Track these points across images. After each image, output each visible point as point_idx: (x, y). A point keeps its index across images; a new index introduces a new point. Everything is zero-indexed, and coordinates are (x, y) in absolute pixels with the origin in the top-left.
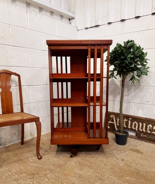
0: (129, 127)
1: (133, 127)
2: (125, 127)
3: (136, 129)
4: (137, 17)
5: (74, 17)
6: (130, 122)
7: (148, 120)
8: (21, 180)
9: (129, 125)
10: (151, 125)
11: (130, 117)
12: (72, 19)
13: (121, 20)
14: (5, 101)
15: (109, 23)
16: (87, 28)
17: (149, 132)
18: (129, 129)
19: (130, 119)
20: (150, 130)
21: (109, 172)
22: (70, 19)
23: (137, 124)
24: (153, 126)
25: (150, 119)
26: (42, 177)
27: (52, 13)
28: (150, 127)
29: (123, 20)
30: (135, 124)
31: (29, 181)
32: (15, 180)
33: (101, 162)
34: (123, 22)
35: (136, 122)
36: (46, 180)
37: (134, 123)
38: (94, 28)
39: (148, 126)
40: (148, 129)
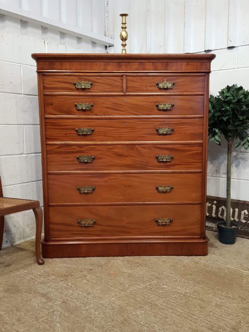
0: (214, 215)
1: (219, 215)
6: (214, 207)
7: (242, 204)
9: (214, 212)
10: (246, 211)
17: (244, 221)
19: (215, 202)
20: (245, 218)
23: (226, 210)
25: (245, 202)
26: (78, 278)
28: (245, 213)
30: (223, 210)
35: (223, 207)
37: (220, 209)
39: (243, 212)
40: (242, 217)
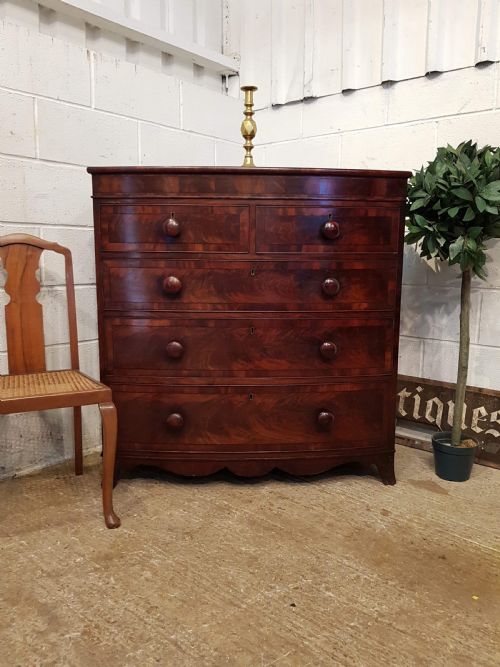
0: (416, 415)
1: (427, 417)
2: (404, 414)
3: (438, 422)
4: (432, 75)
5: (237, 70)
6: (417, 398)
7: (475, 394)
8: (70, 576)
9: (417, 408)
10: (483, 410)
11: (417, 385)
12: (230, 76)
13: (383, 83)
14: (18, 333)
15: (347, 92)
16: (277, 106)
17: (478, 430)
18: (414, 420)
19: (419, 389)
20: (480, 424)
21: (340, 549)
22: (224, 77)
23: (440, 405)
24: (489, 411)
25: (480, 389)
26: (134, 565)
27: (168, 56)
28: (480, 414)
29: (388, 84)
30: (435, 406)
31: (93, 577)
32: (49, 575)
33: (317, 519)
34: (387, 87)
35: (436, 400)
36: (148, 574)
37: (430, 403)
38: (301, 105)
39: (476, 412)
40: (475, 420)
